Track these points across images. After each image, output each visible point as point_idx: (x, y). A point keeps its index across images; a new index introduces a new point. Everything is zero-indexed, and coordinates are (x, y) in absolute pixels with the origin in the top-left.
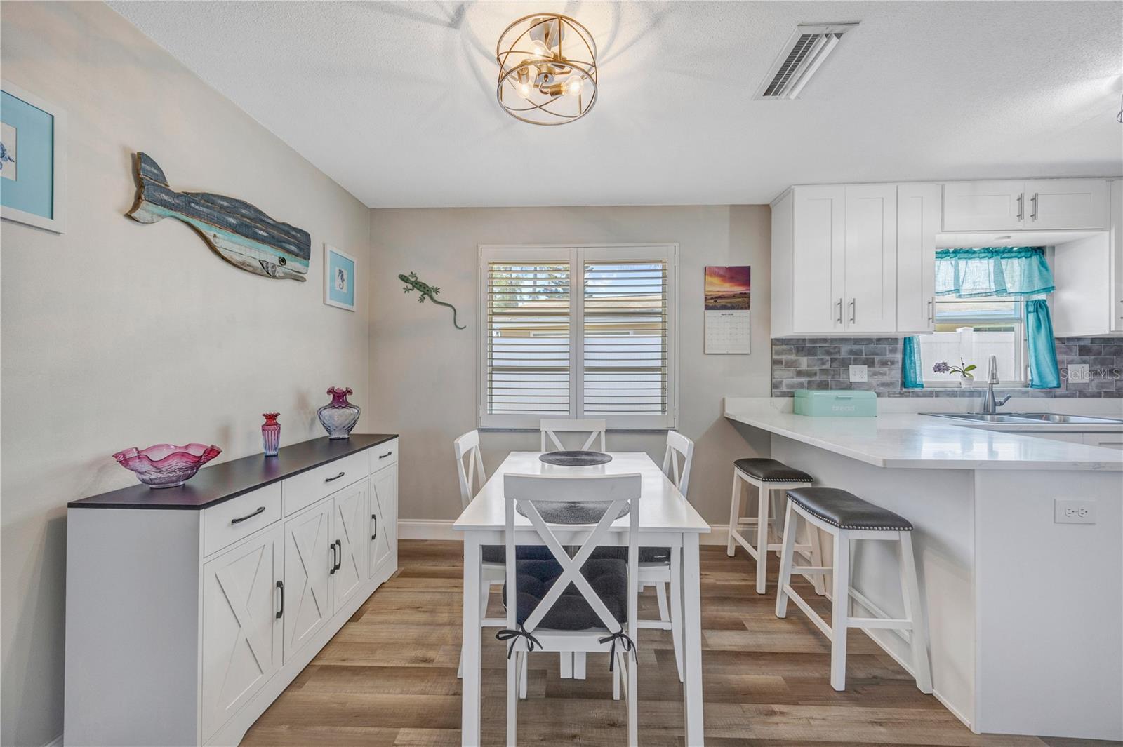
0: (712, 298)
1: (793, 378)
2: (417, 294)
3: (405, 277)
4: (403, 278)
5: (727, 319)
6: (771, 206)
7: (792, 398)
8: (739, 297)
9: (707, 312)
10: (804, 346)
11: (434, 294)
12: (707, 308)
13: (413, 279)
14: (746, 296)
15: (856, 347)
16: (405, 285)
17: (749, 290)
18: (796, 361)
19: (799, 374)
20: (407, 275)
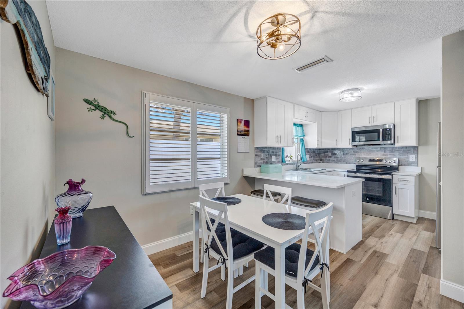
0: (239, 131)
1: (260, 161)
2: (99, 113)
3: (89, 101)
4: (87, 101)
5: (243, 139)
6: (254, 100)
7: (260, 168)
8: (247, 132)
9: (238, 136)
10: (262, 150)
11: (112, 115)
12: (238, 135)
13: (96, 103)
14: (248, 131)
15: (273, 150)
16: (89, 106)
17: (249, 129)
18: (260, 155)
19: (261, 159)
20: (91, 99)
